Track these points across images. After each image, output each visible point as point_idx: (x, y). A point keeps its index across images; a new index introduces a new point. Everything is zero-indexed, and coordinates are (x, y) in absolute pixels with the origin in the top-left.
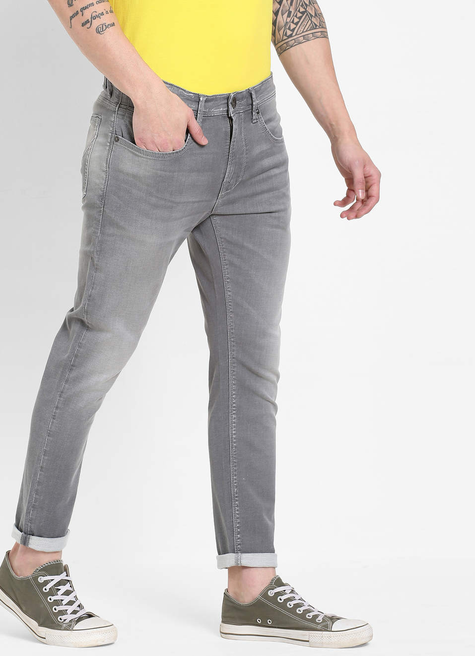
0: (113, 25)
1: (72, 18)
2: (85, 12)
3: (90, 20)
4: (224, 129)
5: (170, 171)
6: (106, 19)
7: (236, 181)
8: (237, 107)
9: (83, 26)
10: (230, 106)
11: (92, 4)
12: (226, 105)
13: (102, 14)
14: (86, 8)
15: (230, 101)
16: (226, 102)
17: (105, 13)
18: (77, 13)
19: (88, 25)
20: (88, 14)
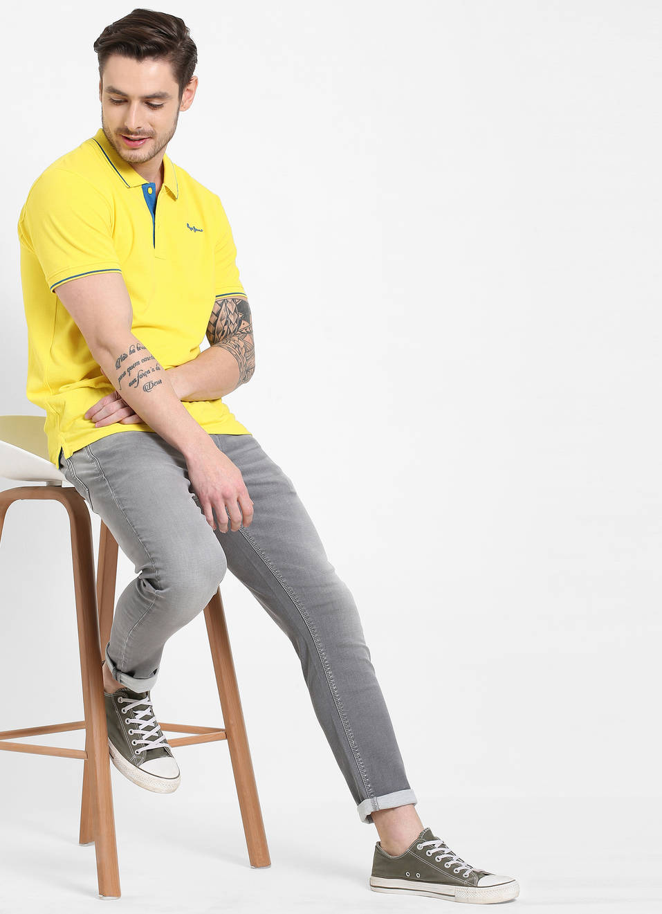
0: (160, 382)
1: (120, 379)
2: (132, 371)
3: (137, 379)
6: (153, 377)
9: (130, 386)
11: (138, 363)
13: (149, 372)
14: (133, 367)
17: (151, 371)
18: (125, 373)
19: (136, 384)
20: (134, 373)
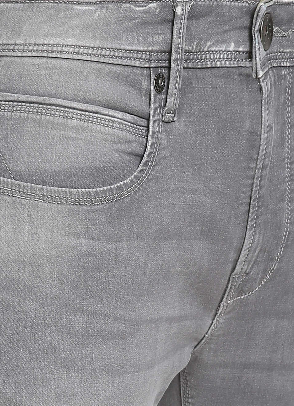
4: (247, 124)
5: (109, 239)
7: (265, 271)
8: (274, 47)
10: (257, 41)
12: (246, 33)
15: (258, 24)
16: (246, 23)
